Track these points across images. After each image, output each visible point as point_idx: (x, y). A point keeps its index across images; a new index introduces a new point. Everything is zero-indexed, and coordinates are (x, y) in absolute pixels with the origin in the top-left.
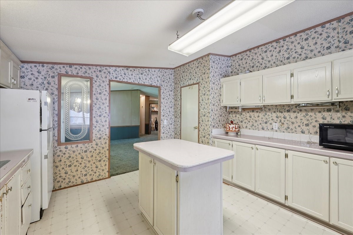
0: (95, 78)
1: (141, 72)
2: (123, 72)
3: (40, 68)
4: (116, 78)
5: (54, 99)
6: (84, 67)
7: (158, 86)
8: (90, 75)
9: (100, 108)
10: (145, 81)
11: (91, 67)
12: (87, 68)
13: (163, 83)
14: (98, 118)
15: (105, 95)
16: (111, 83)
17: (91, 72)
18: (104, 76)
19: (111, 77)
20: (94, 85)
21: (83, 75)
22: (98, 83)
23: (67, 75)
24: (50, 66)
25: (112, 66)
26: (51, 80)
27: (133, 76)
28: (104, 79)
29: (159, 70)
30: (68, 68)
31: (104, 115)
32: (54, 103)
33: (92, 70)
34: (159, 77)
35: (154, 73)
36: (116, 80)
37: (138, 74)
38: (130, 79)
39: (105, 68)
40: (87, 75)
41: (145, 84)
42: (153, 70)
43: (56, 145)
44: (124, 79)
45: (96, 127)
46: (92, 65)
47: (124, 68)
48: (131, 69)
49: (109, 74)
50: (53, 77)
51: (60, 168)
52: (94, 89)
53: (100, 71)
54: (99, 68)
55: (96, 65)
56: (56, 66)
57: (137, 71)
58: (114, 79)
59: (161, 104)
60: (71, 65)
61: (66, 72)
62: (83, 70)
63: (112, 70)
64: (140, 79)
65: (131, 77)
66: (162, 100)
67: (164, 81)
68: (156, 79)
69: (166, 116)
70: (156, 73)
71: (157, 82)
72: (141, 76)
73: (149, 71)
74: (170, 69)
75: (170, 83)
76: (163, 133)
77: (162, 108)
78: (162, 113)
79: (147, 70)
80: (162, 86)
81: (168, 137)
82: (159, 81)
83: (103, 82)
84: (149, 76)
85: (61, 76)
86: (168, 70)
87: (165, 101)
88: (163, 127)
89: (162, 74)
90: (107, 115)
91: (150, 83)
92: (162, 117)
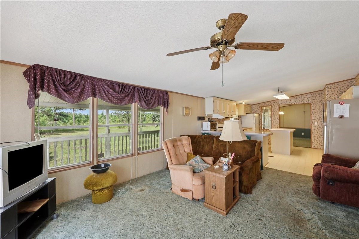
0: (273, 105)
2: (285, 101)
3: (256, 106)
4: (282, 104)
7: (309, 103)
9: (275, 117)
10: (299, 102)
12: (270, 102)
14: (274, 121)
15: (277, 111)
16: (280, 106)
18: (276, 104)
20: (272, 108)
21: (268, 105)
22: (274, 107)
23: (263, 106)
24: (258, 104)
26: (259, 109)
30: (263, 104)
32: (259, 116)
33: (272, 103)
34: (310, 98)
35: (305, 96)
37: (294, 100)
39: (277, 101)
40: (270, 105)
41: (299, 103)
42: (305, 95)
43: (260, 129)
49: (278, 103)
50: (259, 108)
52: (272, 110)
54: (274, 101)
55: (273, 101)
56: (260, 104)
59: (312, 113)
60: (264, 103)
62: (268, 103)
63: (279, 101)
66: (312, 111)
67: (314, 100)
68: (307, 100)
69: (317, 120)
70: (307, 96)
71: (308, 101)
72: (296, 100)
73: (302, 96)
74: (320, 91)
75: (320, 100)
76: (314, 130)
77: (313, 115)
78: (313, 118)
79: (300, 96)
80: (312, 102)
81: (319, 132)
82: (310, 100)
83: (276, 106)
84: (302, 99)
85: (261, 107)
86: (318, 92)
87: (316, 111)
88: (314, 126)
89: (313, 95)
90: (278, 120)
91: (303, 102)
92: (313, 121)
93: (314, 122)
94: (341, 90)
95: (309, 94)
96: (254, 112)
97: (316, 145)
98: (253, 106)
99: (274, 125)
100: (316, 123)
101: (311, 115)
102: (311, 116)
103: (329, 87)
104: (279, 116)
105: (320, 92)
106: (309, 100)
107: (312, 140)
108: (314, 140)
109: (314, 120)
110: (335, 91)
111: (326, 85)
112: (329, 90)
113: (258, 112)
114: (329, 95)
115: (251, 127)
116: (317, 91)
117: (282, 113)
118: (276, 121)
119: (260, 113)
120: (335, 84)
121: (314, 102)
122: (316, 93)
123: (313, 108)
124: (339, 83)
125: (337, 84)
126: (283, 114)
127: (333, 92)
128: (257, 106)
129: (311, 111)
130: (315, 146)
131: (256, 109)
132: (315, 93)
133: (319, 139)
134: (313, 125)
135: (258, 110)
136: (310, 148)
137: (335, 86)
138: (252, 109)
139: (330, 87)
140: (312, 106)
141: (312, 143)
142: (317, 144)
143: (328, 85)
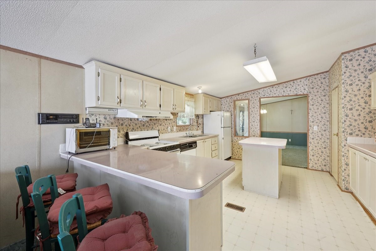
0: (251, 98)
1: (285, 86)
2: (269, 90)
4: (264, 96)
5: (232, 113)
6: (245, 93)
7: (305, 94)
8: (248, 98)
9: (254, 117)
10: (289, 92)
11: (248, 92)
12: (246, 93)
13: (311, 90)
14: (253, 123)
15: (257, 108)
16: (261, 99)
17: (248, 96)
18: (256, 96)
19: (261, 96)
20: (250, 103)
21: (245, 98)
22: (252, 102)
23: (237, 100)
24: (230, 97)
25: (261, 88)
26: (231, 104)
27: (278, 92)
28: (256, 98)
29: (306, 79)
30: (237, 96)
31: (256, 121)
32: (232, 115)
33: (249, 94)
34: (307, 85)
35: (299, 83)
36: (264, 97)
37: (282, 89)
38: (275, 94)
39: (257, 91)
41: (290, 95)
42: (298, 81)
43: (233, 136)
44: (270, 95)
45: (251, 128)
46: (249, 91)
47: (270, 87)
48: (275, 86)
49: (259, 94)
50: (232, 102)
51: (235, 148)
52: (250, 106)
53: (254, 94)
54: (253, 92)
55: (251, 91)
56: (233, 97)
57: (281, 86)
58: (263, 97)
59: (309, 110)
60: (238, 94)
61: (237, 99)
62: (245, 95)
63: (261, 91)
64: (284, 92)
65: (275, 92)
66: (310, 107)
67: (313, 88)
68: (302, 88)
69: (317, 122)
70: (302, 83)
71: (303, 91)
72: (285, 89)
73: (294, 83)
74: (323, 73)
75: (322, 88)
76: (313, 139)
77: (310, 115)
78: (311, 119)
79: (291, 83)
80: (310, 93)
81: (320, 143)
82: (307, 89)
83: (256, 100)
84: (294, 87)
85: (235, 101)
86: (319, 75)
87: (316, 108)
88: (313, 133)
89: (311, 81)
90: (258, 121)
91: (295, 93)
92: (310, 123)
93: (312, 126)
94: (371, 63)
95: (305, 78)
96: (224, 109)
97: (316, 164)
98: (223, 99)
99: (253, 130)
100: (316, 128)
101: (308, 113)
102: (308, 116)
103: (348, 56)
104: (261, 116)
105: (323, 76)
106: (305, 89)
107: (310, 155)
108: (313, 156)
109: (313, 122)
110: (360, 64)
111: (343, 54)
112: (349, 63)
113: (231, 110)
114: (348, 74)
115: (216, 133)
116: (317, 74)
117: (264, 111)
118: (256, 124)
119: (233, 110)
120: (360, 51)
121: (312, 93)
122: (316, 76)
123: (311, 102)
124: (367, 49)
125: (363, 50)
126: (266, 113)
127: (356, 68)
128: (228, 100)
129: (308, 106)
130: (315, 166)
131: (227, 105)
132: (314, 77)
133: (321, 153)
134: (310, 131)
135: (230, 106)
136: (306, 168)
137: (359, 55)
138: (222, 105)
139: (350, 58)
140: (310, 98)
141: (310, 161)
142: (317, 162)
143: (345, 55)
